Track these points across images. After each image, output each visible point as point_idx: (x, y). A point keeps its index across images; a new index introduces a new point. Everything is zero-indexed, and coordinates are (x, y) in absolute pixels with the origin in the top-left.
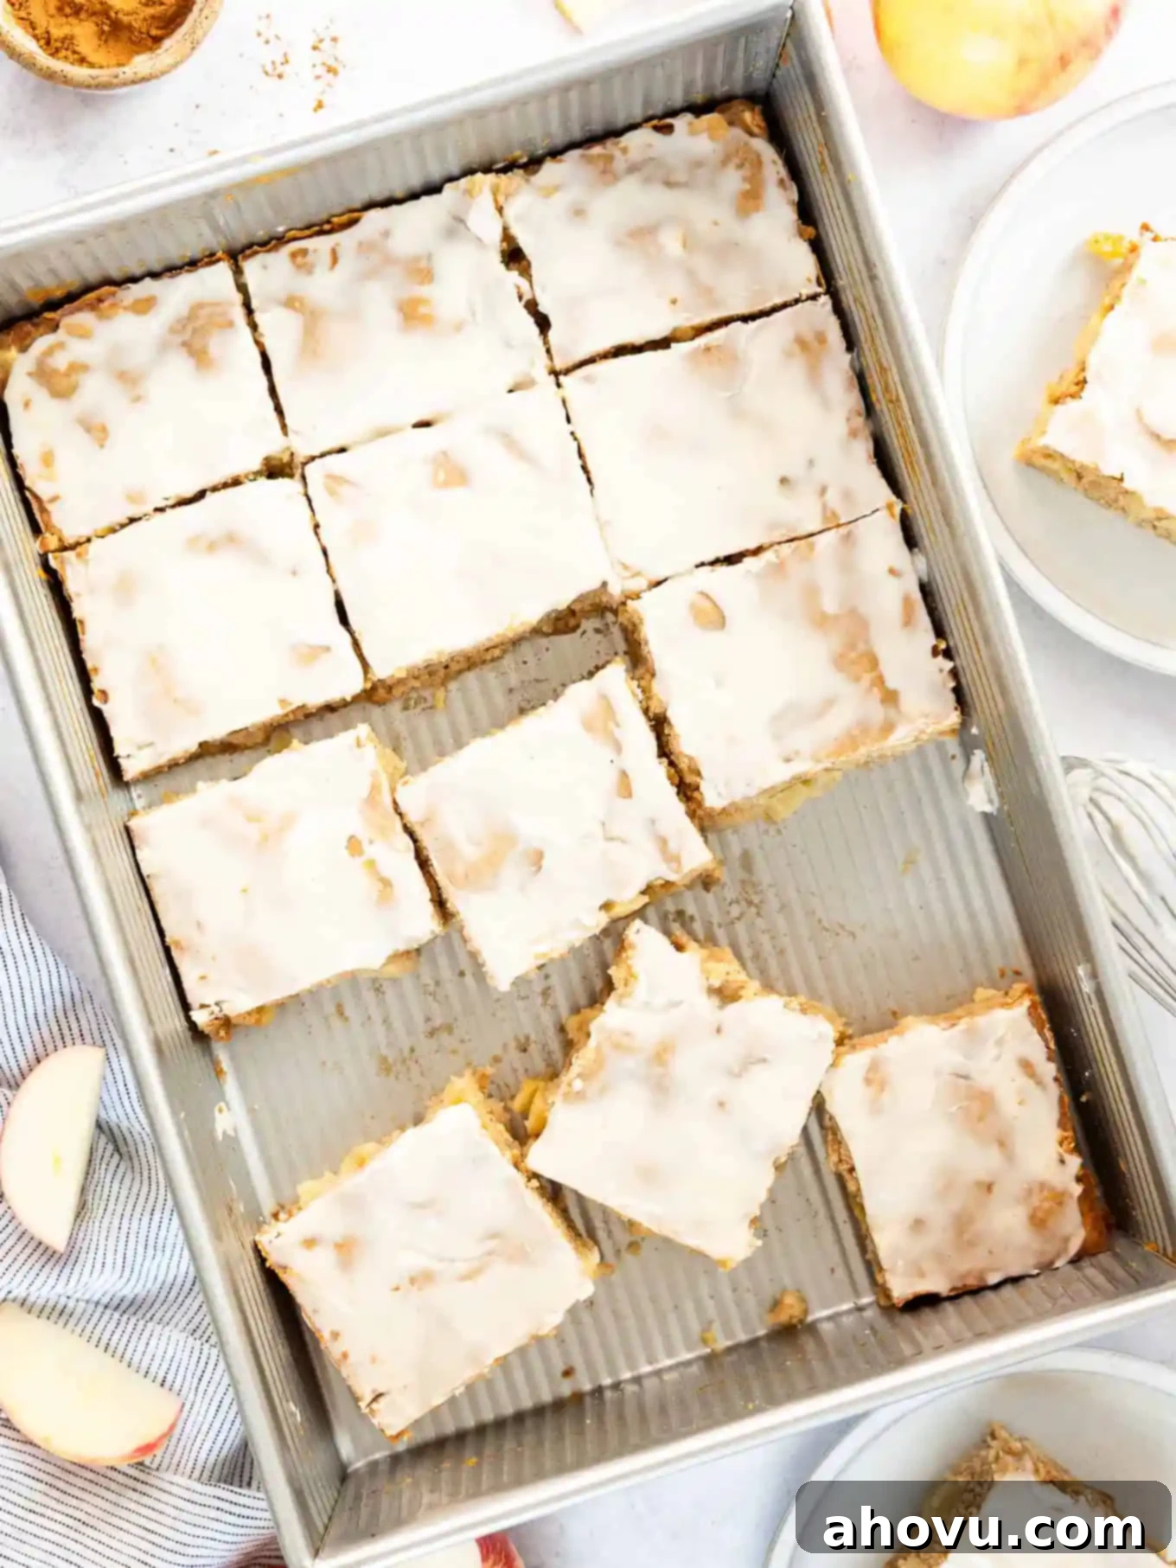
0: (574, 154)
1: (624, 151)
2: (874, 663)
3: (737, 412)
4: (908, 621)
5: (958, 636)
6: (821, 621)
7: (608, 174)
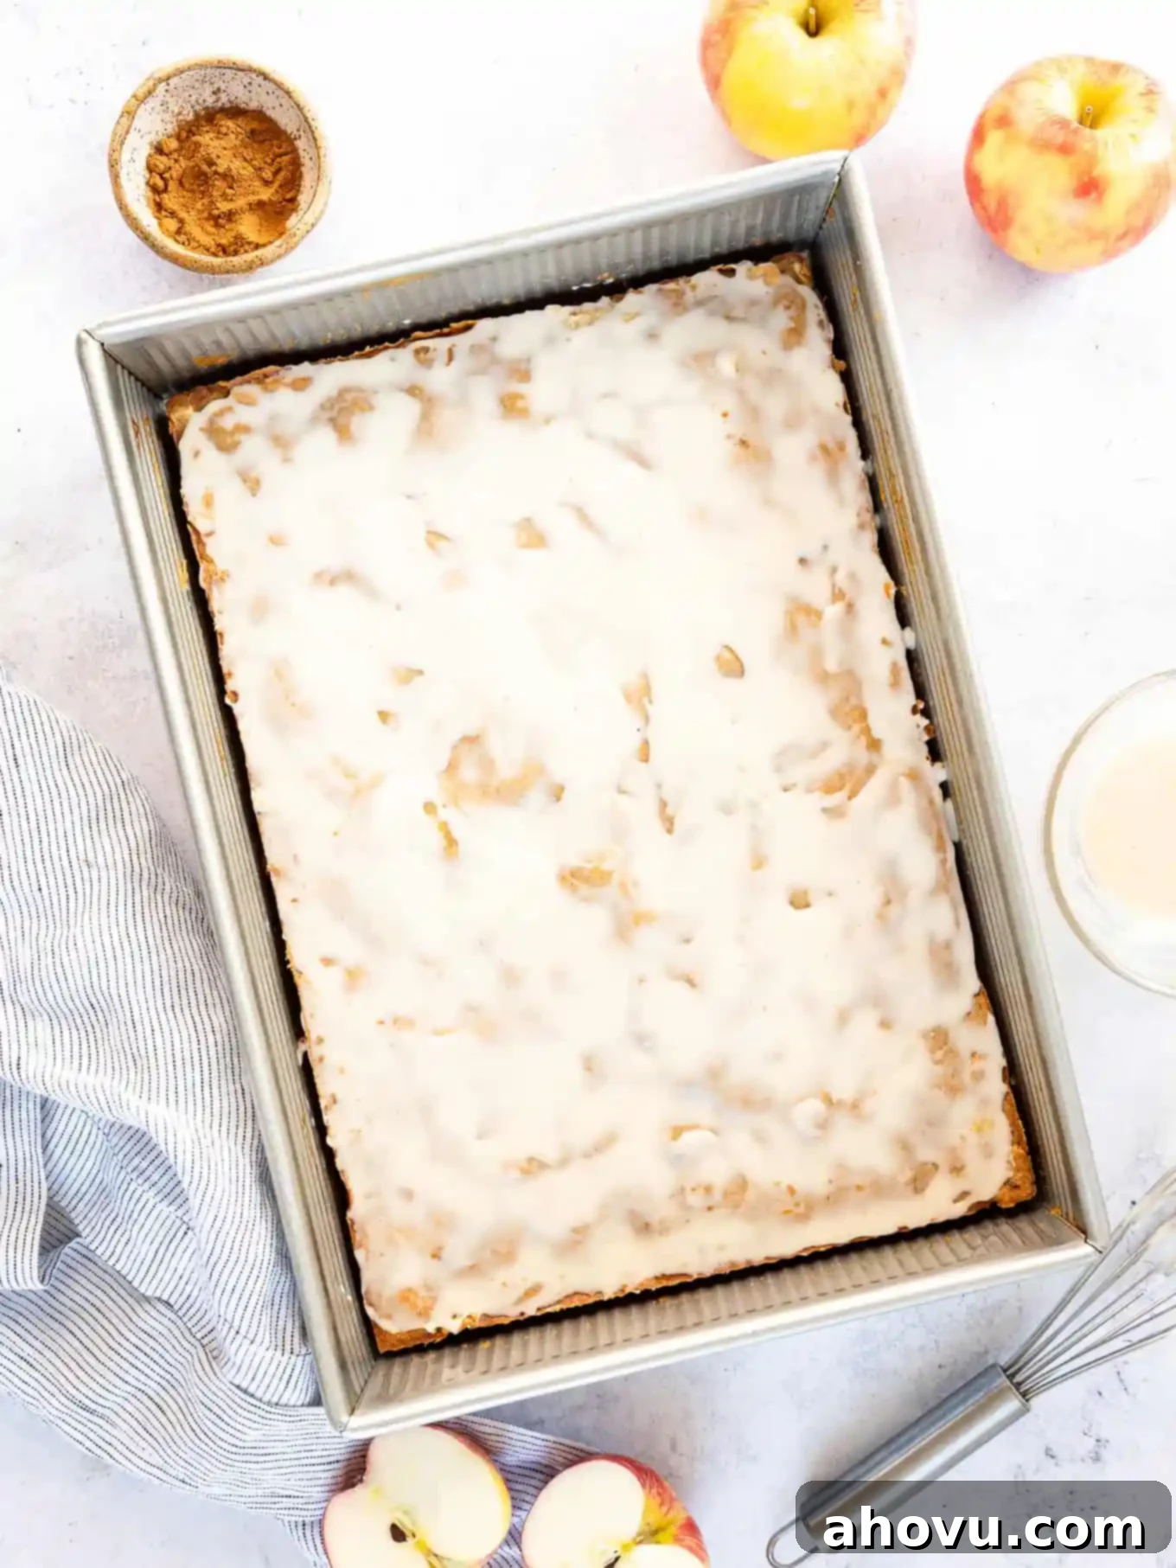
0: (652, 288)
1: (694, 288)
2: (863, 715)
3: (768, 502)
4: (895, 684)
5: (937, 699)
6: (823, 678)
7: (679, 306)
